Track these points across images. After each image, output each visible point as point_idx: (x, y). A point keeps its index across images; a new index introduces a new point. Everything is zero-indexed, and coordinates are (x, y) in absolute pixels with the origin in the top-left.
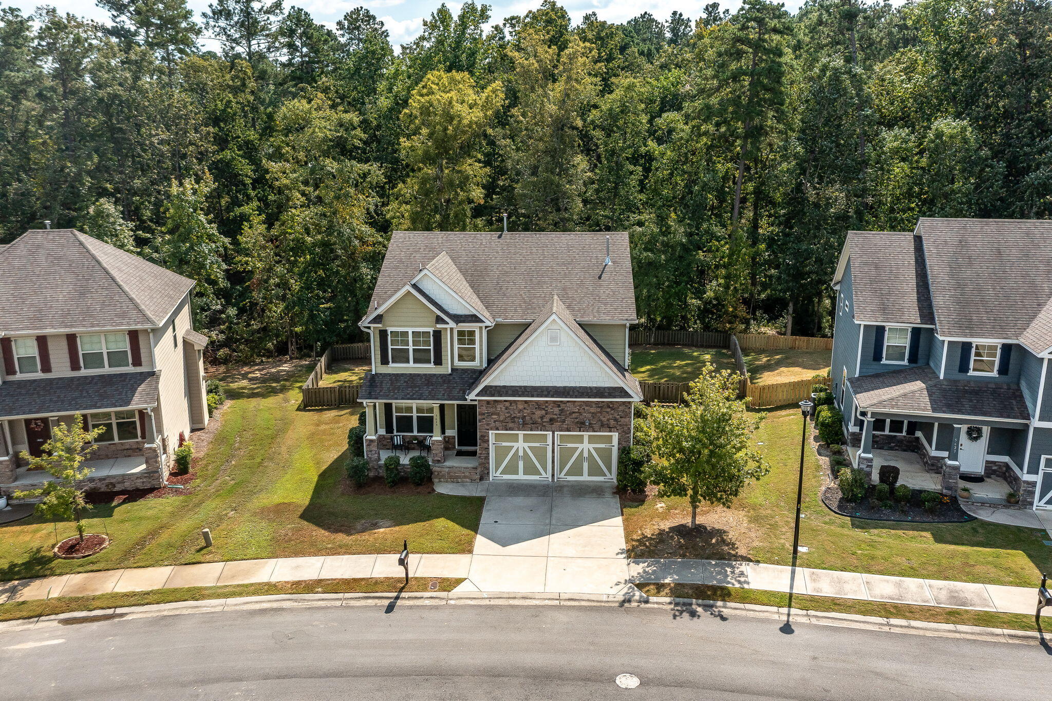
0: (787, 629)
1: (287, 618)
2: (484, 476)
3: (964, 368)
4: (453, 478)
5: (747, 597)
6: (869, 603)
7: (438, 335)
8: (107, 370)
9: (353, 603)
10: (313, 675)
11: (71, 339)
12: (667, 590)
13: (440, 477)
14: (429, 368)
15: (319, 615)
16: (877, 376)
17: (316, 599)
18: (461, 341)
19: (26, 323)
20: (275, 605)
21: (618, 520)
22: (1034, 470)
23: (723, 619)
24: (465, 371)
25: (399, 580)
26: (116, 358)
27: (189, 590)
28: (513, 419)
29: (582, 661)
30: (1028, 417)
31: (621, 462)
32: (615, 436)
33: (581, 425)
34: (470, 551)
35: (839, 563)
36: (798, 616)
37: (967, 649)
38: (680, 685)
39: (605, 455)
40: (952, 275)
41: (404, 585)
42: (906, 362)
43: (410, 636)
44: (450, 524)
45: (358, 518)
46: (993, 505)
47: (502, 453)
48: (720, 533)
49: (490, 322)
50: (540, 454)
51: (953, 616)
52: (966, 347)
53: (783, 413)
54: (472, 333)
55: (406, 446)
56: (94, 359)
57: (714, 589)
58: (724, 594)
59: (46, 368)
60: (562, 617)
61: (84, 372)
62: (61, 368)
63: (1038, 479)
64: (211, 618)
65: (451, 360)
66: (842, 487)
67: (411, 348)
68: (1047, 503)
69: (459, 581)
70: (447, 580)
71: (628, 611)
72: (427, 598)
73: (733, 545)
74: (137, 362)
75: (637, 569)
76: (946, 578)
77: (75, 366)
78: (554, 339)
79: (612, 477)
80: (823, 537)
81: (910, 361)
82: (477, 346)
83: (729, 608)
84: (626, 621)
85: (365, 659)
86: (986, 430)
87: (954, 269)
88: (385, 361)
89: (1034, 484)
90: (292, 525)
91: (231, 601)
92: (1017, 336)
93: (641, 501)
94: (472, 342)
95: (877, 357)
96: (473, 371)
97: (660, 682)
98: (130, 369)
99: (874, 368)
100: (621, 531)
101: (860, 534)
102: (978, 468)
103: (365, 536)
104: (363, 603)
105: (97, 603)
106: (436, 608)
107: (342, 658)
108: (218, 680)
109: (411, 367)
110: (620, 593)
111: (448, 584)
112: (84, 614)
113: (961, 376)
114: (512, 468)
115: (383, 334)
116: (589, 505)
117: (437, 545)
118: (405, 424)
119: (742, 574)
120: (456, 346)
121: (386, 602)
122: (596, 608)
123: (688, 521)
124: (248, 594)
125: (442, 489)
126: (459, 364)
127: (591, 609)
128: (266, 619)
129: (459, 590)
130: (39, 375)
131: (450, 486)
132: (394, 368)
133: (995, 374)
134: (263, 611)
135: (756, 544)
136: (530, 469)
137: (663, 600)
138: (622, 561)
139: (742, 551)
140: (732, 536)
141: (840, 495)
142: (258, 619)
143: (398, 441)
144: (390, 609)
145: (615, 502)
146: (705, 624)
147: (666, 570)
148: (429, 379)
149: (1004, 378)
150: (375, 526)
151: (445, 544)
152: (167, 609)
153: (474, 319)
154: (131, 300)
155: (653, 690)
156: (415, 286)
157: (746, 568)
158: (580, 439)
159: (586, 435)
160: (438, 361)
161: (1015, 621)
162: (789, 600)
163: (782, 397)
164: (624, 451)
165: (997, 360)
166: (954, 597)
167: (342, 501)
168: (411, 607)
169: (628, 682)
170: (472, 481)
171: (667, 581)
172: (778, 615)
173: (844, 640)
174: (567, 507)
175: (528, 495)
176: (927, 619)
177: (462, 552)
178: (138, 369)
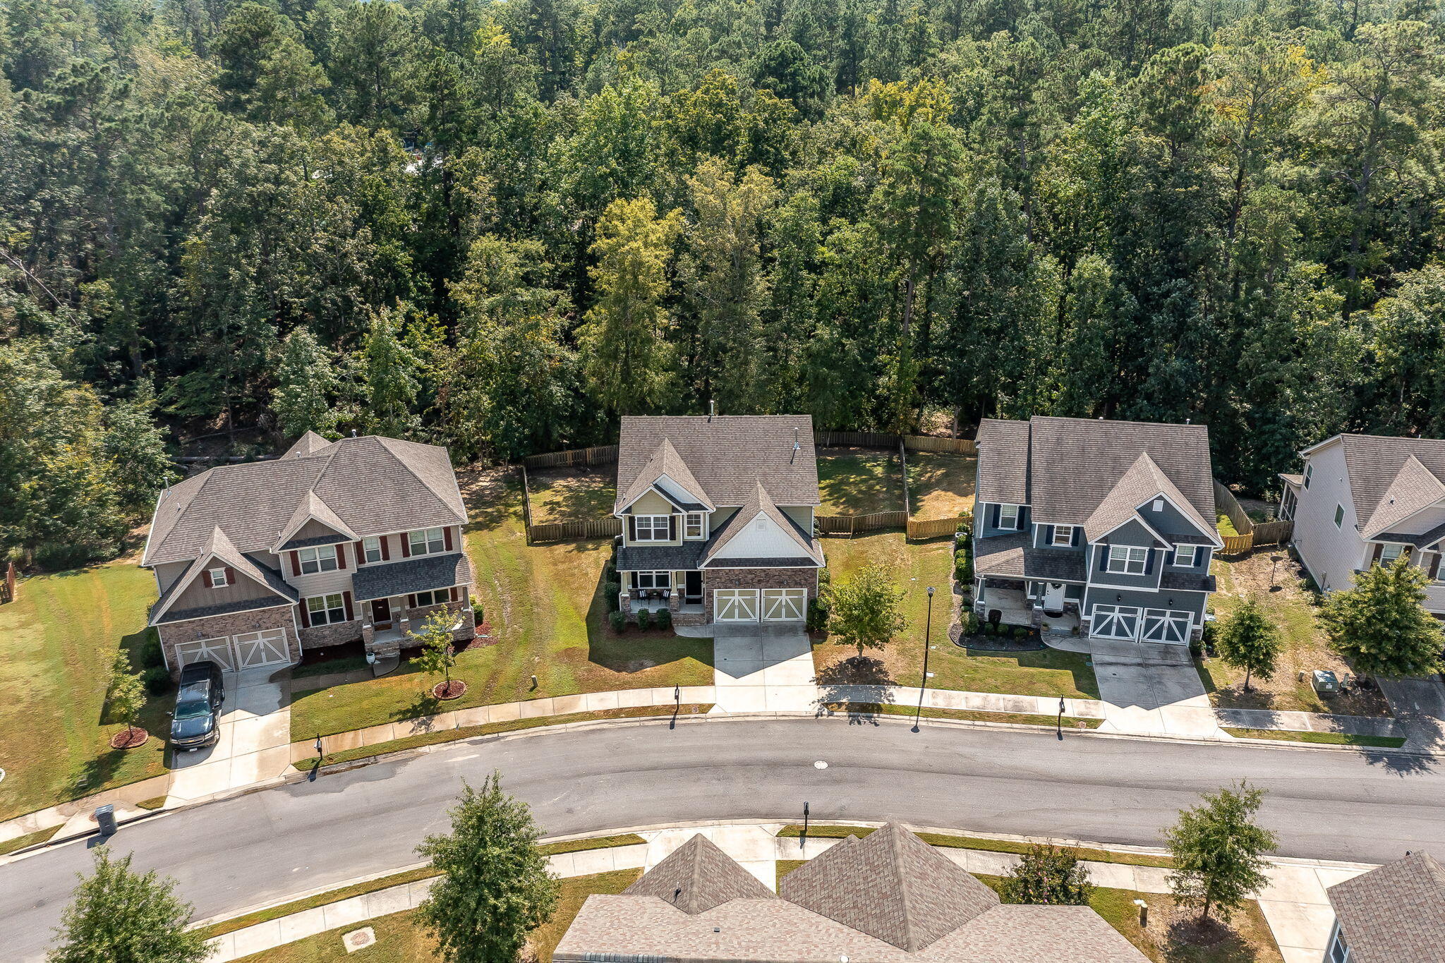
0: (915, 729)
1: (610, 735)
2: (710, 620)
3: (1049, 541)
4: (688, 622)
5: (893, 710)
6: (965, 711)
7: (673, 519)
8: (428, 555)
9: (647, 723)
10: (640, 769)
11: (404, 536)
12: (844, 707)
13: (678, 621)
14: (666, 542)
15: (628, 732)
16: (994, 538)
17: (623, 721)
18: (689, 522)
19: (372, 527)
20: (598, 727)
21: (809, 656)
22: (1088, 613)
23: (876, 725)
24: (692, 543)
25: (672, 707)
26: (435, 546)
27: (539, 719)
28: (731, 581)
29: (794, 755)
30: (1085, 579)
31: (809, 610)
32: (805, 590)
33: (781, 584)
34: (713, 684)
35: (951, 685)
36: (922, 722)
37: (1014, 739)
38: (850, 766)
39: (798, 603)
40: (1047, 470)
41: (675, 710)
42: (1015, 529)
43: (689, 744)
44: (695, 661)
45: (628, 659)
46: (1063, 636)
47: (722, 604)
48: (878, 663)
49: (712, 510)
50: (751, 604)
51: (1011, 718)
52: (1050, 528)
53: (934, 546)
54: (698, 517)
55: (649, 597)
56: (419, 549)
57: (873, 705)
58: (879, 709)
59: (386, 557)
60: (778, 727)
61: (412, 558)
62: (396, 557)
63: (1092, 618)
64: (561, 737)
65: (683, 535)
66: (963, 624)
67: (652, 529)
68: (1100, 633)
69: (711, 706)
70: (701, 705)
71: (819, 722)
72: (693, 718)
73: (886, 674)
74: (449, 547)
75: (824, 692)
76: (1015, 693)
77: (406, 554)
78: (761, 527)
79: (803, 618)
80: (945, 664)
81: (1019, 527)
82: (702, 526)
83: (881, 718)
84: (818, 728)
85: (668, 759)
86: (1064, 586)
87: (1050, 463)
88: (632, 538)
89: (1089, 622)
90: (586, 667)
91: (569, 725)
92: (1083, 522)
93: (825, 639)
94: (699, 522)
95: (995, 524)
96: (699, 543)
97: (839, 765)
98: (445, 553)
99: (993, 533)
100: (811, 664)
101: (970, 661)
102: (1060, 608)
103: (639, 674)
104: (653, 723)
105: (485, 731)
106: (700, 724)
107: (653, 759)
108: (587, 775)
109: (653, 542)
110: (814, 709)
111: (704, 708)
112: (480, 738)
113: (1047, 547)
114: (730, 614)
115: (632, 520)
116: (788, 642)
117: (689, 679)
118: (647, 580)
119: (891, 695)
120: (686, 525)
121: (668, 722)
122: (800, 721)
123: (857, 654)
124: (578, 720)
125: (682, 632)
126: (686, 537)
127: (797, 721)
128: (596, 736)
129: (712, 712)
130: (382, 562)
131: (686, 629)
132: (639, 543)
133: (1069, 545)
134: (593, 731)
135: (901, 672)
136: (743, 614)
137: (842, 714)
138: (814, 686)
139: (891, 678)
140: (886, 666)
141: (962, 630)
142: (592, 736)
143: (642, 594)
144: (672, 726)
145: (806, 640)
146: (865, 729)
147: (843, 693)
148: (666, 550)
149: (1076, 548)
150: (642, 666)
151: (694, 678)
152: (531, 732)
153: (699, 507)
154: (440, 500)
155: (835, 769)
156: (656, 486)
157: (892, 690)
158: (780, 594)
159: (784, 590)
160: (673, 537)
161: (1046, 720)
162: (918, 711)
163: (935, 531)
164: (812, 602)
165: (1071, 536)
166: (1017, 706)
167: (611, 646)
168: (685, 725)
169: (821, 765)
170: (702, 624)
171: (844, 700)
172: (911, 720)
173: (946, 736)
174: (773, 646)
175: (743, 636)
176: (996, 721)
177: (707, 684)
178: (450, 553)
